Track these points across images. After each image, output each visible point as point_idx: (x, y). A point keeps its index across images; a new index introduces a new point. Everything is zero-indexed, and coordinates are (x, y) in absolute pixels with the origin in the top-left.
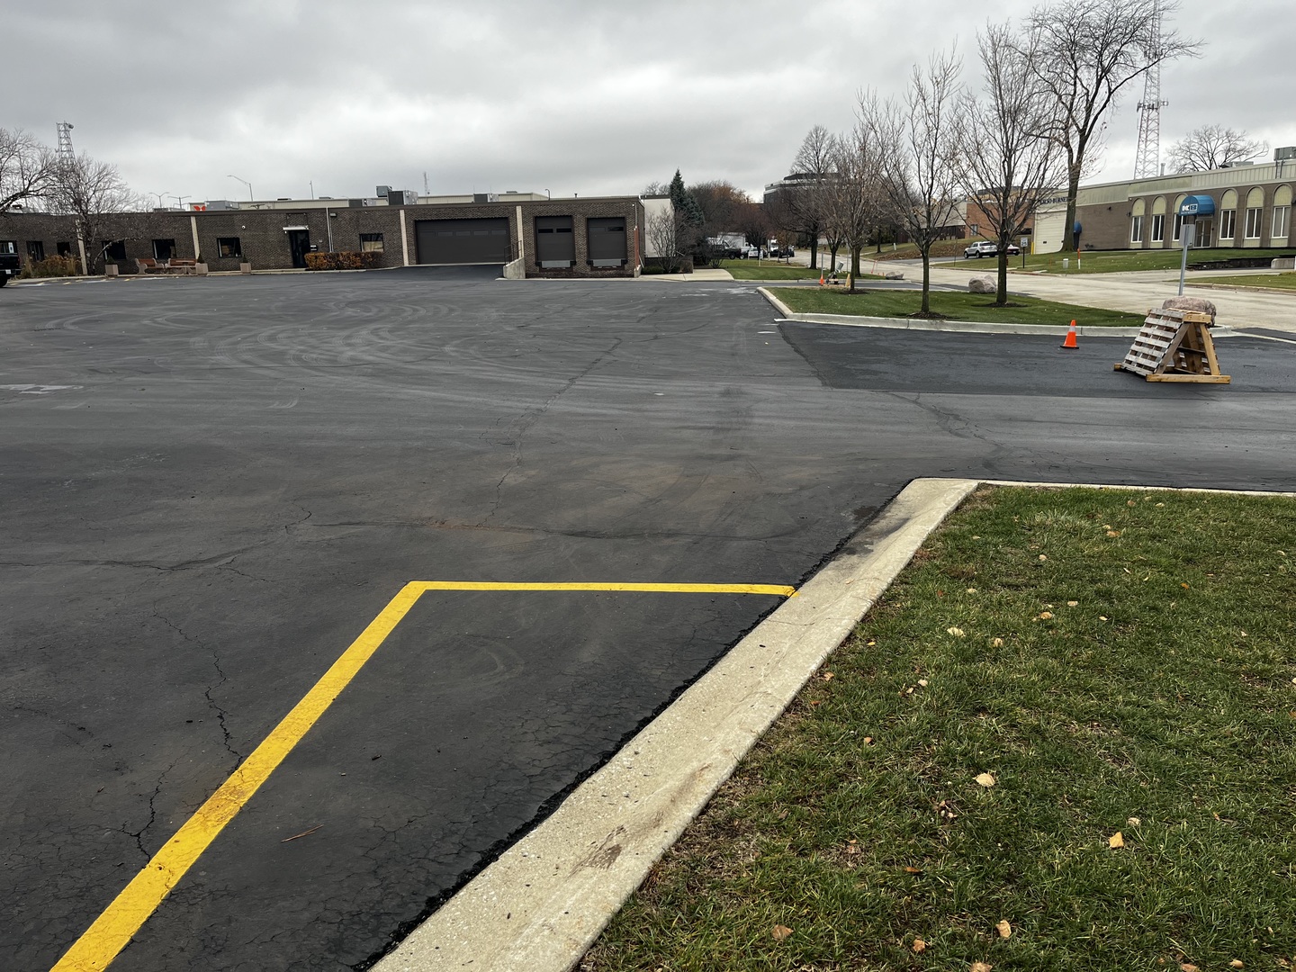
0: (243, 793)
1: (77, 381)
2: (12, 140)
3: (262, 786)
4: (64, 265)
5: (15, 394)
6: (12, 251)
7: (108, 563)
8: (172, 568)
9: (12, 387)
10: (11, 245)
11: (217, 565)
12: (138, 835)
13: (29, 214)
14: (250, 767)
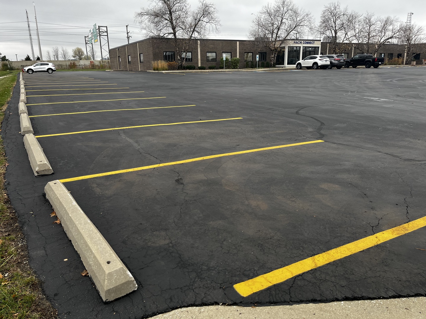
0: (407, 230)
1: (392, 98)
2: (392, 20)
3: (414, 231)
4: (398, 61)
5: (372, 100)
6: (383, 57)
7: (385, 153)
8: (405, 160)
9: (372, 98)
10: (383, 54)
11: (420, 163)
12: (373, 227)
13: (391, 44)
14: (412, 224)
